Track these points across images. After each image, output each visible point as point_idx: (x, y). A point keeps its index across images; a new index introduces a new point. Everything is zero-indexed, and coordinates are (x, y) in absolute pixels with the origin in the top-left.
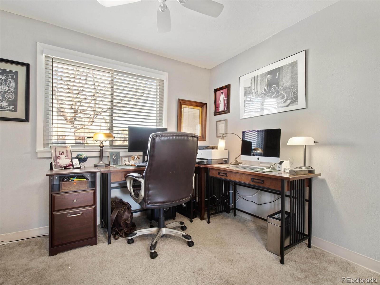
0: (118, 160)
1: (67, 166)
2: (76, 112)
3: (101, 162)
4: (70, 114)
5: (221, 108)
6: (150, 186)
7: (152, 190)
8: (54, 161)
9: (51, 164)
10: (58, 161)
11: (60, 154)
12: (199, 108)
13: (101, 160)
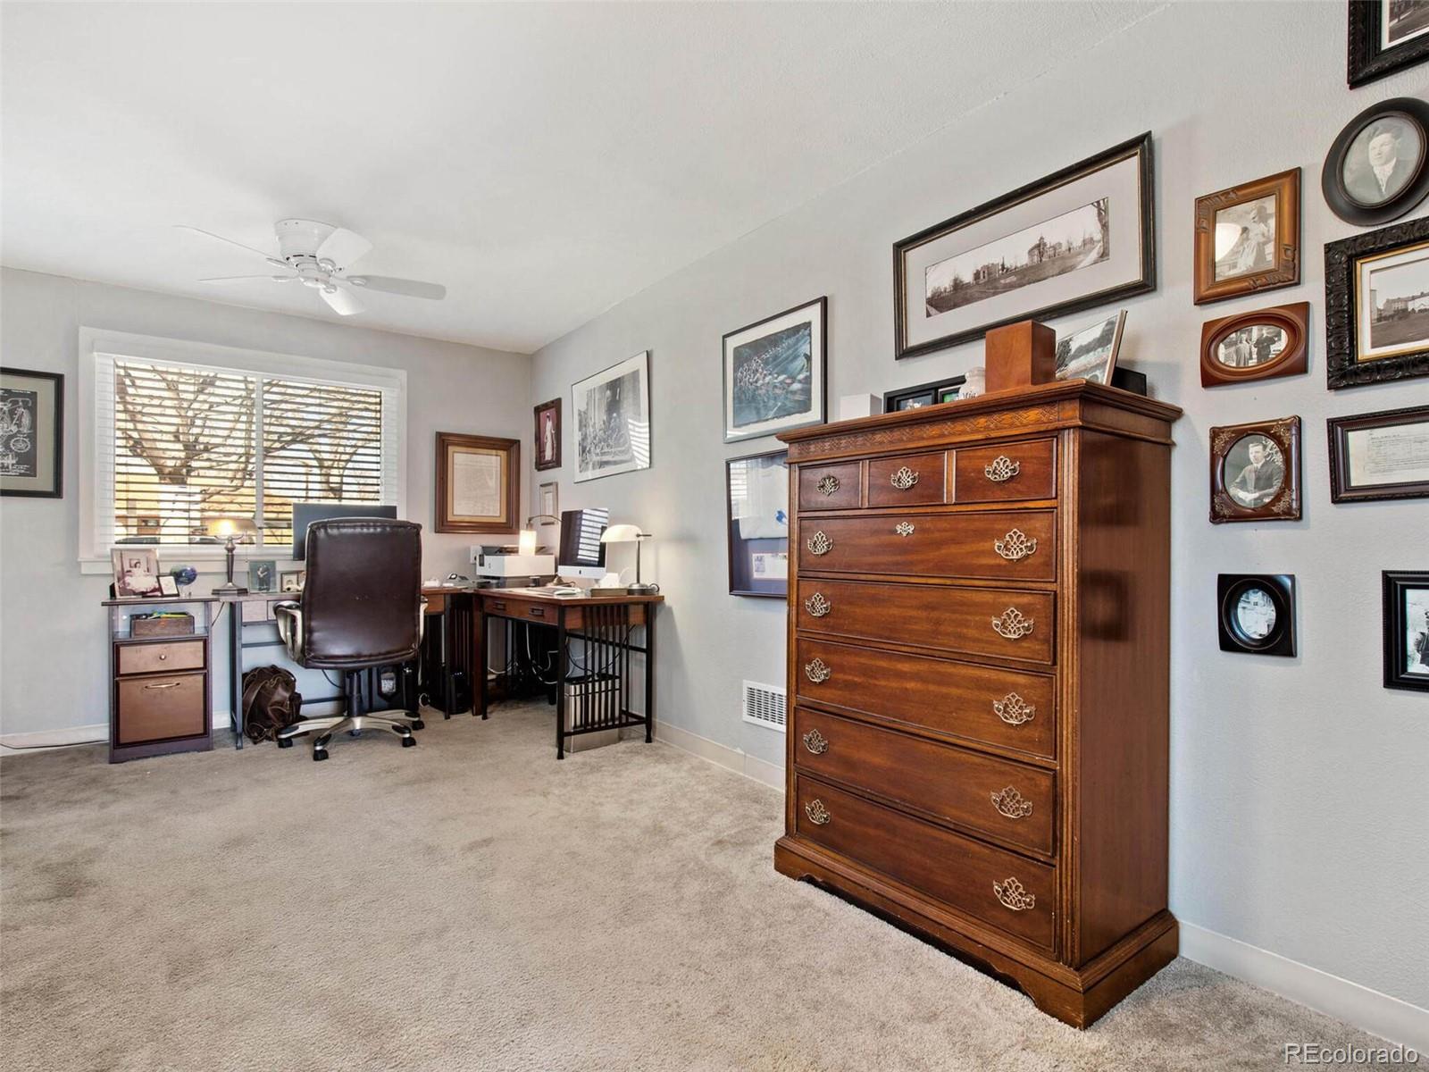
0: (272, 579)
1: (147, 592)
2: (189, 447)
3: (230, 584)
4: (173, 454)
5: (548, 455)
6: (313, 624)
7: (318, 631)
8: (119, 581)
9: (112, 588)
10: (128, 579)
11: (133, 565)
12: (500, 453)
13: (230, 580)
